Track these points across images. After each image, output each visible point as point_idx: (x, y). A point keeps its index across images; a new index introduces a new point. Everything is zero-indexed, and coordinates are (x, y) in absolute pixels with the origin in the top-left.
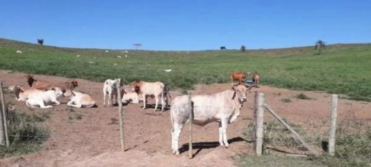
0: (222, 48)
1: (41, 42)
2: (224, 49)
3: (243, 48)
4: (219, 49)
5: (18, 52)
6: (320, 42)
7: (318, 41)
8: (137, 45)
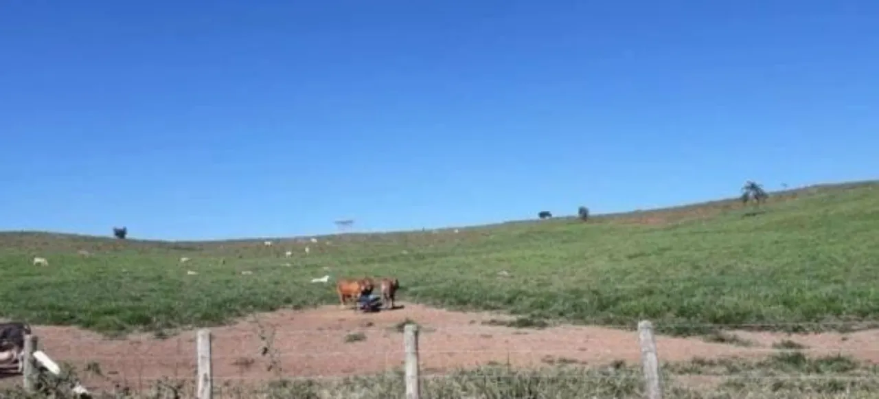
0: (543, 215)
1: (121, 233)
2: (547, 218)
3: (584, 213)
4: (537, 217)
5: (37, 260)
6: (753, 187)
7: (749, 185)
8: (344, 223)
